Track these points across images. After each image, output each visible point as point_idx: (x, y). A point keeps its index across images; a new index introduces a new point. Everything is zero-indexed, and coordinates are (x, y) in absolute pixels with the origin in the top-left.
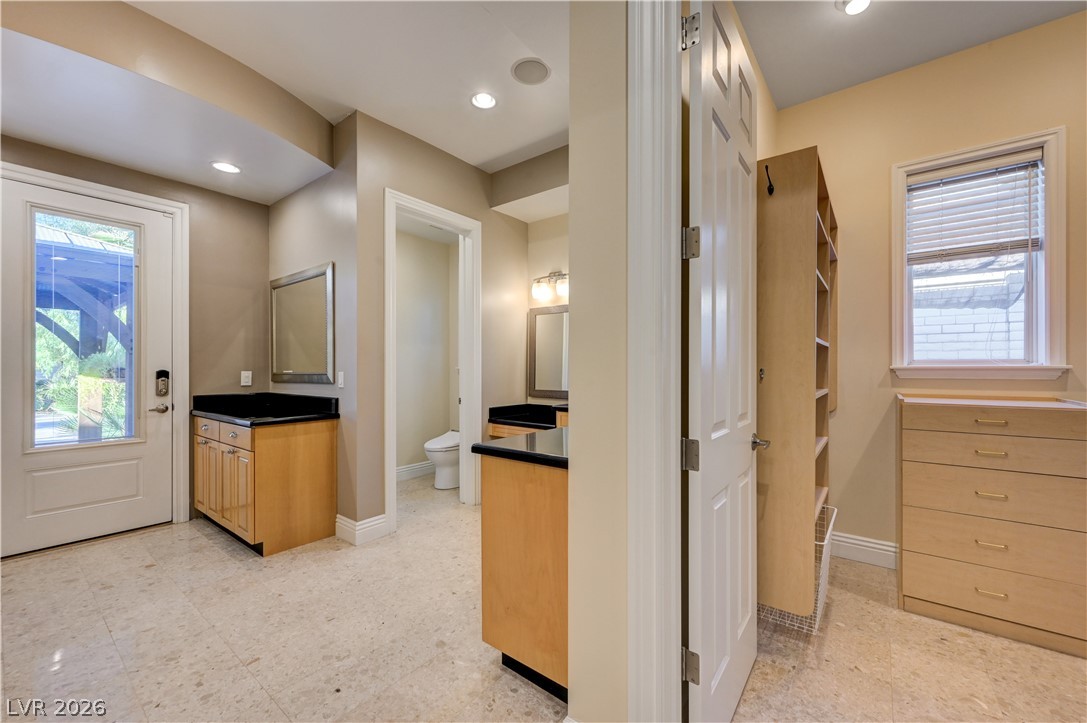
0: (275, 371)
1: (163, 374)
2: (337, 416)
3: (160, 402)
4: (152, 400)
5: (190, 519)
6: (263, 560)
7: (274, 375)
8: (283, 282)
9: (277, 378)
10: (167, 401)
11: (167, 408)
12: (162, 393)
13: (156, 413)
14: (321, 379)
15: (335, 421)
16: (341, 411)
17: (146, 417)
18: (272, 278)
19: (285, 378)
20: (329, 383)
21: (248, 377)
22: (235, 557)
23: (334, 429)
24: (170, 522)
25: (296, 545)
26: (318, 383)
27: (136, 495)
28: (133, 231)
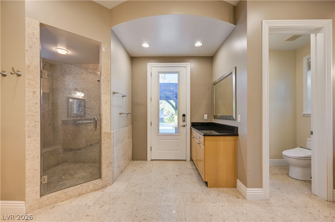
0: (214, 115)
1: (184, 115)
2: (238, 135)
3: (183, 124)
4: (181, 123)
5: (191, 161)
6: (208, 189)
7: (214, 116)
8: (217, 82)
9: (215, 117)
10: (185, 123)
11: (185, 126)
12: (184, 121)
13: (182, 127)
14: (230, 118)
15: (236, 137)
16: (239, 133)
17: (180, 128)
18: (213, 81)
19: (218, 117)
20: (233, 120)
21: (206, 117)
22: (199, 183)
23: (236, 140)
24: (186, 160)
25: (220, 187)
26: (229, 120)
27: (178, 150)
28: (177, 74)
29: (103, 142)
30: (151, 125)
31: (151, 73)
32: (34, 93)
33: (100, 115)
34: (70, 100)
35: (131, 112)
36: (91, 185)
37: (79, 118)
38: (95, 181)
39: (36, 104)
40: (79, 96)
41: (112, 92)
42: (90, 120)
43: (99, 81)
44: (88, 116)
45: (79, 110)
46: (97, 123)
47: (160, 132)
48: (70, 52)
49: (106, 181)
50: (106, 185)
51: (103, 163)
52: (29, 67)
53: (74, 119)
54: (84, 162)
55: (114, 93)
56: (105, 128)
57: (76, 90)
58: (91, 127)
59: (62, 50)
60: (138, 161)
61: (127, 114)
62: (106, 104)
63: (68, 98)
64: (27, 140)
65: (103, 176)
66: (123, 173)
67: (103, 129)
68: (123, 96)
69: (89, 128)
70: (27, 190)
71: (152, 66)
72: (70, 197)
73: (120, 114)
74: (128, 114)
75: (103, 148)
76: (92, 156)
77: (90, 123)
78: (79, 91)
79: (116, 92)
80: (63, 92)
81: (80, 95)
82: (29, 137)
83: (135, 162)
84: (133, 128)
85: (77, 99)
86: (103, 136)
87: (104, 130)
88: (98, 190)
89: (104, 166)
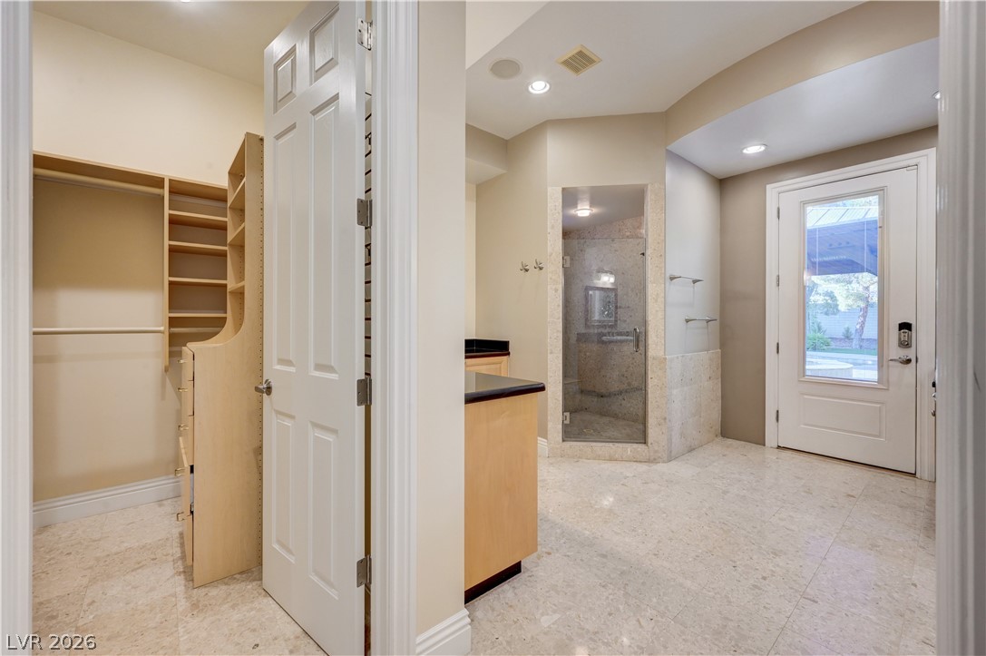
1: (905, 326)
3: (903, 353)
4: (896, 352)
10: (910, 353)
11: (911, 360)
12: (905, 344)
13: (899, 364)
17: (888, 366)
24: (914, 475)
27: (879, 436)
28: (877, 197)
29: (650, 375)
30: (778, 352)
31: (779, 209)
32: (556, 290)
33: (645, 323)
34: (591, 292)
35: (717, 317)
36: (629, 450)
37: (608, 330)
38: (635, 446)
39: (559, 306)
40: (605, 283)
41: (668, 275)
42: (627, 334)
43: (643, 254)
44: (622, 327)
45: (604, 313)
46: (639, 339)
47: (808, 373)
48: (595, 210)
49: (656, 452)
50: (655, 459)
51: (649, 415)
52: (551, 255)
53: (600, 331)
54: (616, 416)
55: (672, 278)
56: (655, 347)
57: (601, 271)
58: (628, 349)
59: (584, 211)
60: (738, 442)
61: (705, 322)
62: (656, 301)
63: (587, 289)
64: (550, 356)
65: (650, 440)
66: (694, 453)
67: (650, 350)
68: (695, 282)
69: (625, 348)
70: (549, 426)
71: (780, 189)
72: (598, 458)
73: (687, 321)
74: (708, 321)
75: (650, 386)
76: (631, 406)
77: (627, 341)
78: (606, 272)
79: (677, 275)
80: (581, 281)
81: (607, 280)
82: (551, 353)
83: (730, 441)
84: (724, 356)
85: (602, 289)
86: (650, 362)
87: (651, 353)
88: (640, 462)
89: (651, 421)
